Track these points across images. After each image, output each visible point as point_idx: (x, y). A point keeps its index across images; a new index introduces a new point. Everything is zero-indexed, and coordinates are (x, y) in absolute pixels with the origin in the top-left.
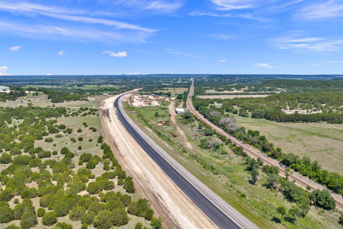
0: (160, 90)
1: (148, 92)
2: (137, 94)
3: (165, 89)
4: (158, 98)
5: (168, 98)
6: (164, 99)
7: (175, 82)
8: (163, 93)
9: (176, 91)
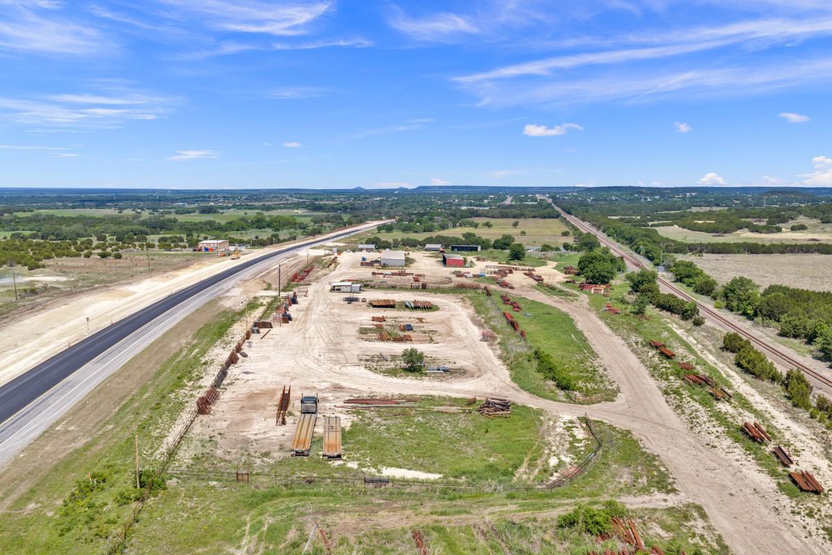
0: (461, 225)
1: (416, 232)
2: (360, 246)
3: (478, 224)
4: (463, 270)
5: (519, 270)
6: (499, 278)
7: (498, 204)
8: (479, 237)
9: (526, 232)
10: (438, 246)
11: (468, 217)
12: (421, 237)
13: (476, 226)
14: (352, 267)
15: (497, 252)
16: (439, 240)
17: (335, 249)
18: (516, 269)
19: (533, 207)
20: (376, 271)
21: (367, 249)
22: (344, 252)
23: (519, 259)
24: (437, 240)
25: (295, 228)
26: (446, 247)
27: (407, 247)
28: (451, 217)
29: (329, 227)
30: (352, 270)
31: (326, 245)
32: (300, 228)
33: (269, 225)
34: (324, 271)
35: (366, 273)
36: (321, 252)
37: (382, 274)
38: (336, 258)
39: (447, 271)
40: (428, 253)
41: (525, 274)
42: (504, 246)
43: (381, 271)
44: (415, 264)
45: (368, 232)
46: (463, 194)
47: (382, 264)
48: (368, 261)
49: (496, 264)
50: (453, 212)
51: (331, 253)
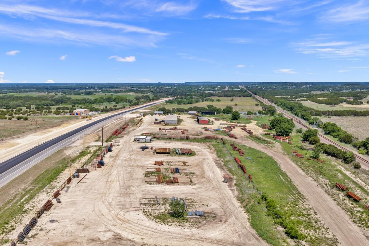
0: (205, 101)
1: (184, 104)
2: (156, 112)
3: (214, 100)
4: (208, 126)
5: (238, 126)
6: (228, 131)
7: (222, 90)
8: (216, 107)
9: (237, 104)
10: (195, 112)
11: (209, 96)
12: (186, 107)
13: (213, 101)
14: (149, 125)
15: (225, 115)
16: (195, 109)
17: (142, 114)
18: (236, 126)
19: (239, 92)
20: (162, 127)
21: (159, 114)
22: (147, 115)
23: (237, 119)
24: (194, 109)
25: (126, 102)
26: (199, 112)
27: (180, 113)
28: (201, 97)
29: (143, 101)
30: (149, 127)
31: (139, 111)
32: (129, 102)
33: (114, 101)
34: (133, 128)
35: (156, 129)
36: (134, 116)
37: (165, 129)
38: (142, 119)
39: (200, 127)
40: (190, 116)
41: (242, 129)
42: (228, 112)
43: (165, 127)
44: (183, 123)
45: (161, 104)
46: (206, 85)
47: (165, 122)
48: (158, 121)
49: (225, 122)
50: (202, 94)
51: (140, 116)
